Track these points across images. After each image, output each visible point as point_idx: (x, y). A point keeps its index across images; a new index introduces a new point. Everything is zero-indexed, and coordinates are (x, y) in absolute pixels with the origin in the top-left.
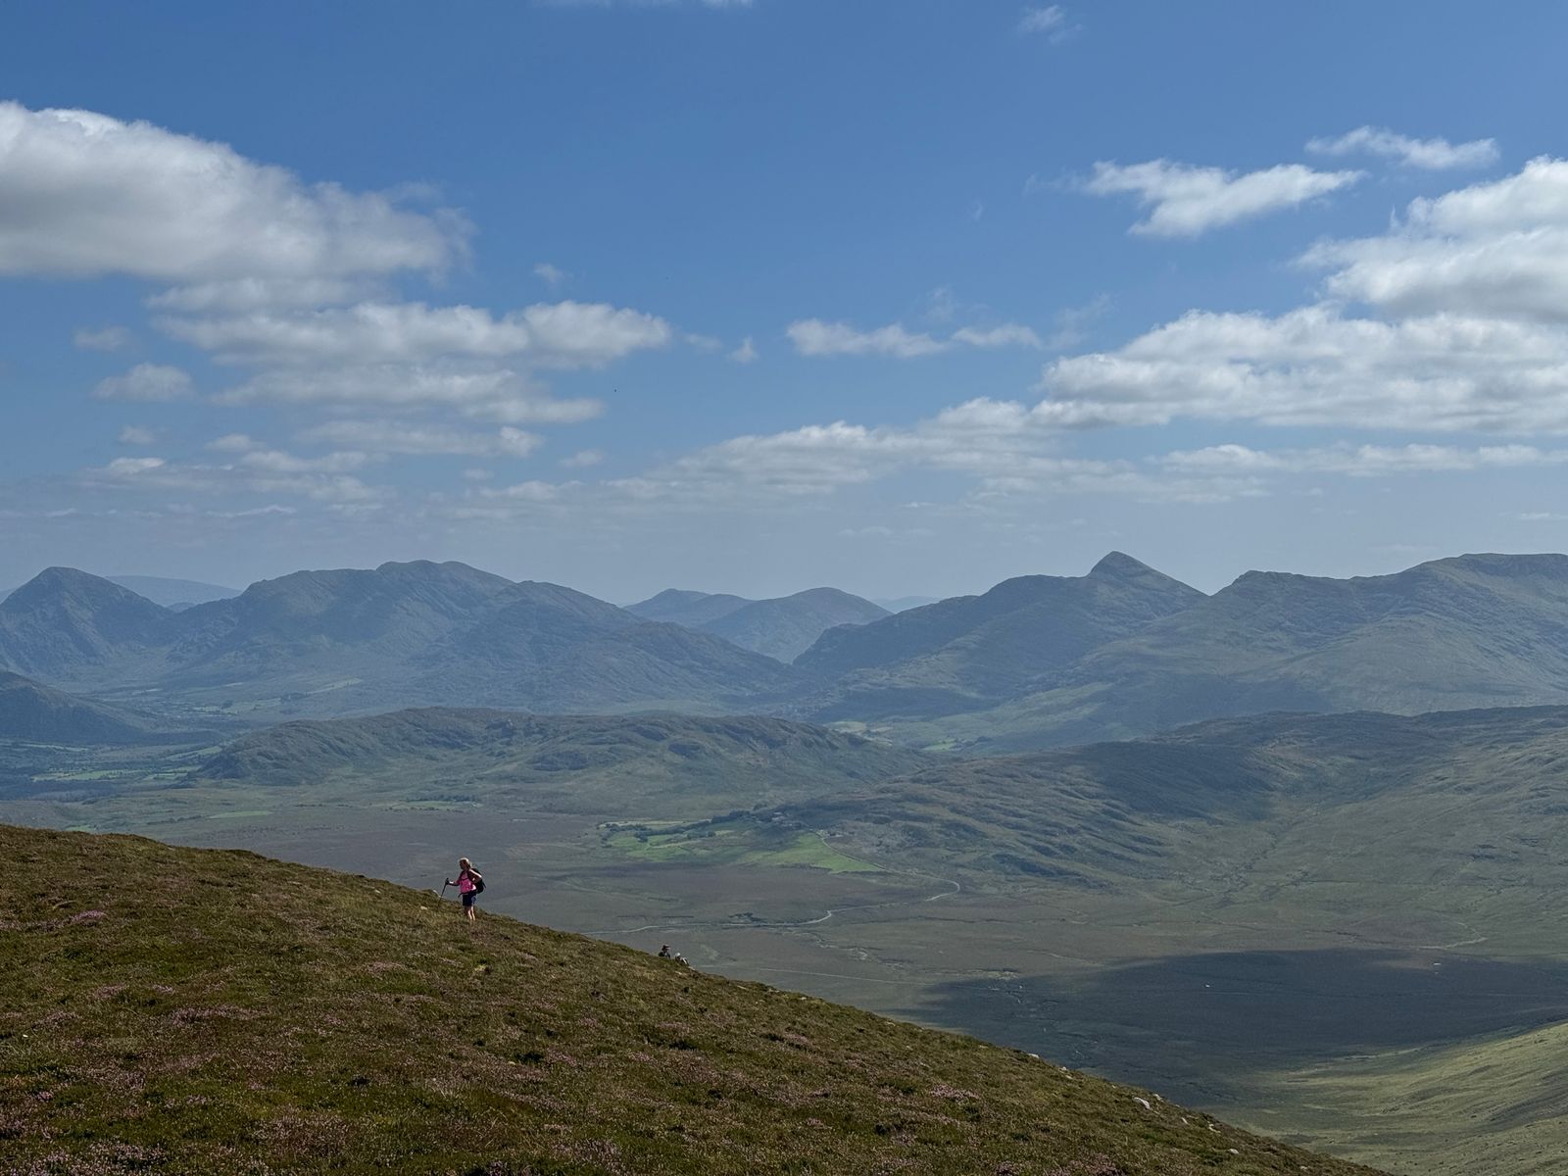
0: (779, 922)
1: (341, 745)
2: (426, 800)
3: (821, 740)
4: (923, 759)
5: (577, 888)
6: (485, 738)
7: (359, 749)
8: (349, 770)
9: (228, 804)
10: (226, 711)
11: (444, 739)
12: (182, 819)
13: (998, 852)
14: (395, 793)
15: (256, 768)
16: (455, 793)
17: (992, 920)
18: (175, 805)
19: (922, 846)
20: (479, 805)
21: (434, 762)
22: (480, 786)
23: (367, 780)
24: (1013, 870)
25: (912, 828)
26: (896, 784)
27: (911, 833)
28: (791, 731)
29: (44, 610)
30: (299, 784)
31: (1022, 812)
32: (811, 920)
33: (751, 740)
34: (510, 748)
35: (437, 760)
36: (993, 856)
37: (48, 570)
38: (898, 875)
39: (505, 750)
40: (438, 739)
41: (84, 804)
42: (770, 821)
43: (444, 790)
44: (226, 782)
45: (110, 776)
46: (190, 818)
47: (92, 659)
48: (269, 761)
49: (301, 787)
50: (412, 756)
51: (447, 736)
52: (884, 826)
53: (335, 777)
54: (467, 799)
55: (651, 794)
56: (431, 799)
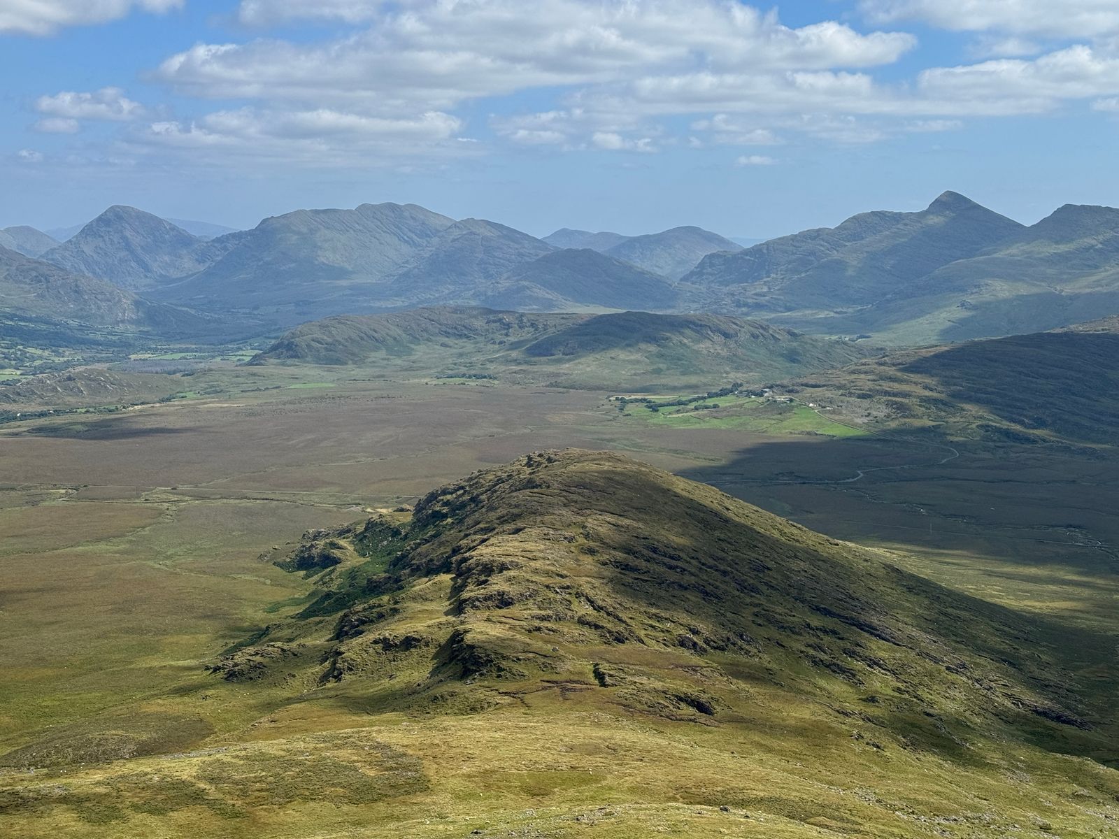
0: (821, 480)
1: (376, 335)
2: (452, 377)
3: (765, 333)
4: (852, 349)
5: (628, 448)
6: (487, 330)
7: (389, 338)
8: (382, 354)
9: (297, 378)
10: (256, 312)
11: (454, 331)
12: (267, 389)
13: (980, 423)
14: (424, 372)
15: (311, 351)
16: (473, 372)
17: (1011, 481)
18: (257, 378)
19: (907, 417)
20: (496, 382)
21: (448, 348)
22: (492, 368)
23: (399, 362)
24: (998, 438)
25: (896, 403)
26: (864, 367)
27: (894, 406)
28: (741, 327)
29: (111, 237)
30: (346, 364)
31: (990, 390)
32: (848, 478)
33: (709, 332)
34: (509, 338)
35: (450, 347)
36: (978, 426)
37: (112, 207)
38: (896, 441)
39: (505, 340)
40: (450, 331)
41: (183, 376)
42: (762, 396)
43: (463, 370)
44: (289, 361)
45: (188, 357)
46: (274, 388)
47: (149, 275)
48: (321, 346)
49: (349, 366)
50: (430, 343)
51: (456, 328)
52: (868, 400)
53: (374, 359)
54: (485, 377)
55: (635, 375)
56: (455, 377)
